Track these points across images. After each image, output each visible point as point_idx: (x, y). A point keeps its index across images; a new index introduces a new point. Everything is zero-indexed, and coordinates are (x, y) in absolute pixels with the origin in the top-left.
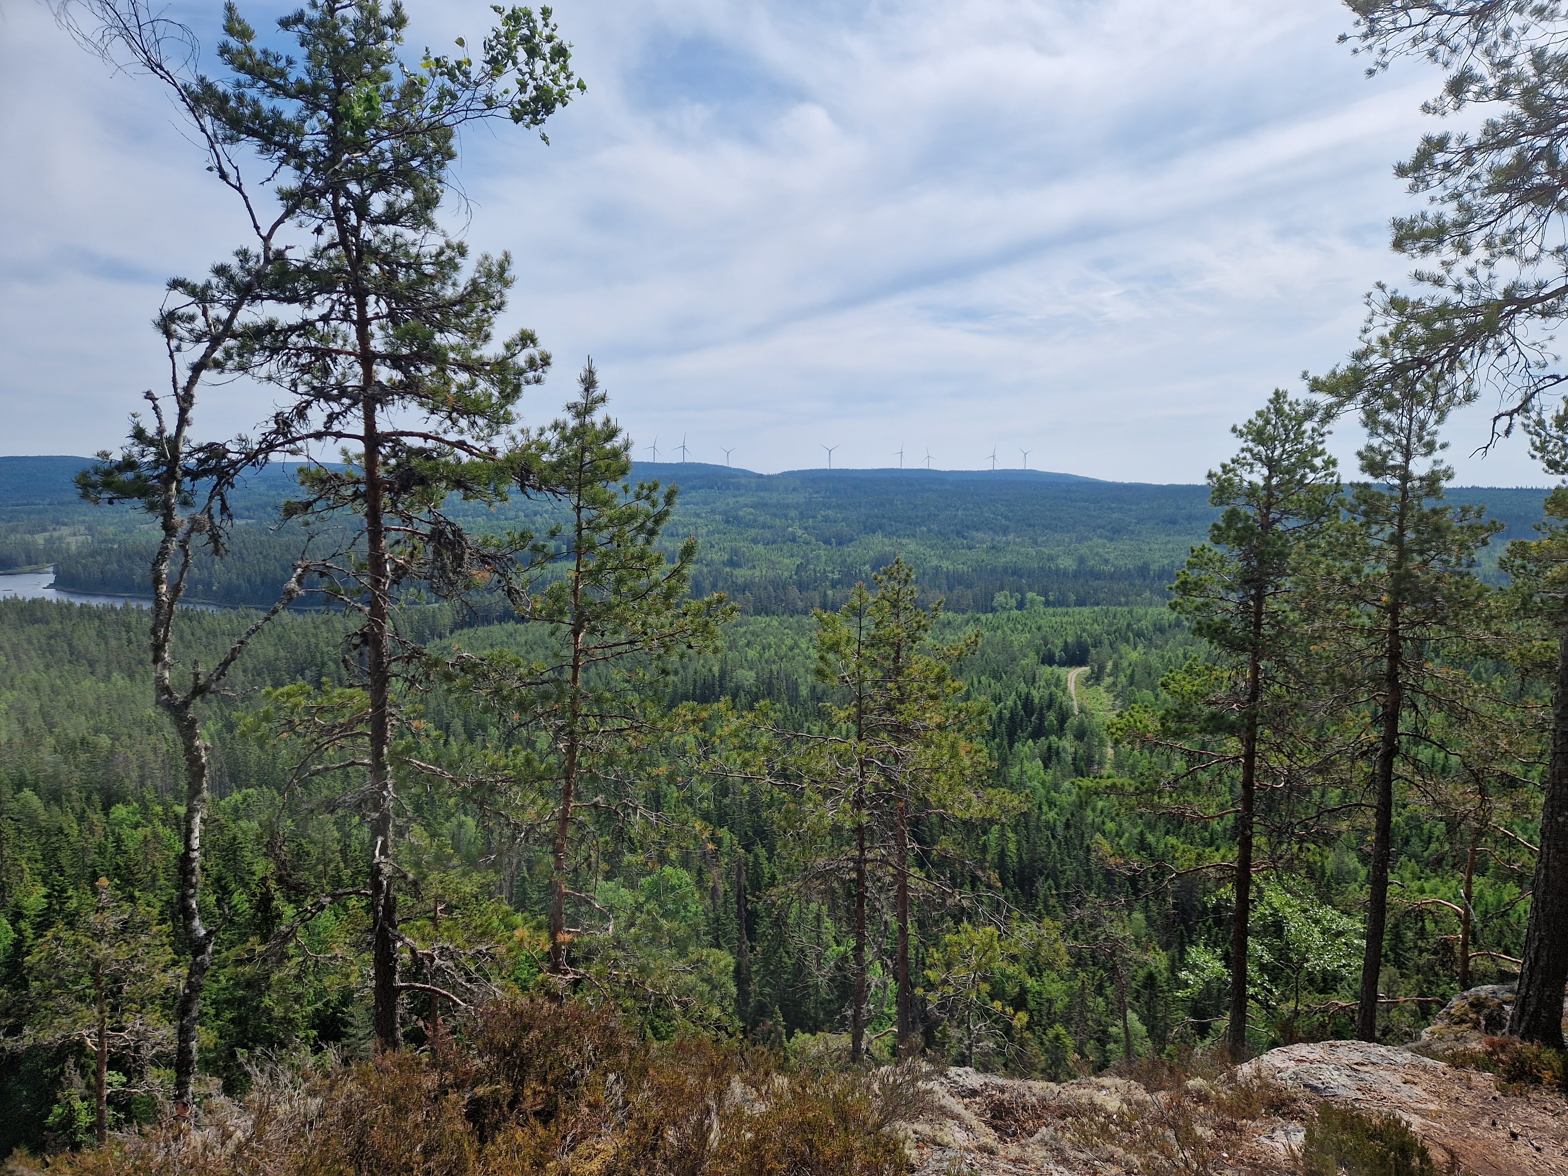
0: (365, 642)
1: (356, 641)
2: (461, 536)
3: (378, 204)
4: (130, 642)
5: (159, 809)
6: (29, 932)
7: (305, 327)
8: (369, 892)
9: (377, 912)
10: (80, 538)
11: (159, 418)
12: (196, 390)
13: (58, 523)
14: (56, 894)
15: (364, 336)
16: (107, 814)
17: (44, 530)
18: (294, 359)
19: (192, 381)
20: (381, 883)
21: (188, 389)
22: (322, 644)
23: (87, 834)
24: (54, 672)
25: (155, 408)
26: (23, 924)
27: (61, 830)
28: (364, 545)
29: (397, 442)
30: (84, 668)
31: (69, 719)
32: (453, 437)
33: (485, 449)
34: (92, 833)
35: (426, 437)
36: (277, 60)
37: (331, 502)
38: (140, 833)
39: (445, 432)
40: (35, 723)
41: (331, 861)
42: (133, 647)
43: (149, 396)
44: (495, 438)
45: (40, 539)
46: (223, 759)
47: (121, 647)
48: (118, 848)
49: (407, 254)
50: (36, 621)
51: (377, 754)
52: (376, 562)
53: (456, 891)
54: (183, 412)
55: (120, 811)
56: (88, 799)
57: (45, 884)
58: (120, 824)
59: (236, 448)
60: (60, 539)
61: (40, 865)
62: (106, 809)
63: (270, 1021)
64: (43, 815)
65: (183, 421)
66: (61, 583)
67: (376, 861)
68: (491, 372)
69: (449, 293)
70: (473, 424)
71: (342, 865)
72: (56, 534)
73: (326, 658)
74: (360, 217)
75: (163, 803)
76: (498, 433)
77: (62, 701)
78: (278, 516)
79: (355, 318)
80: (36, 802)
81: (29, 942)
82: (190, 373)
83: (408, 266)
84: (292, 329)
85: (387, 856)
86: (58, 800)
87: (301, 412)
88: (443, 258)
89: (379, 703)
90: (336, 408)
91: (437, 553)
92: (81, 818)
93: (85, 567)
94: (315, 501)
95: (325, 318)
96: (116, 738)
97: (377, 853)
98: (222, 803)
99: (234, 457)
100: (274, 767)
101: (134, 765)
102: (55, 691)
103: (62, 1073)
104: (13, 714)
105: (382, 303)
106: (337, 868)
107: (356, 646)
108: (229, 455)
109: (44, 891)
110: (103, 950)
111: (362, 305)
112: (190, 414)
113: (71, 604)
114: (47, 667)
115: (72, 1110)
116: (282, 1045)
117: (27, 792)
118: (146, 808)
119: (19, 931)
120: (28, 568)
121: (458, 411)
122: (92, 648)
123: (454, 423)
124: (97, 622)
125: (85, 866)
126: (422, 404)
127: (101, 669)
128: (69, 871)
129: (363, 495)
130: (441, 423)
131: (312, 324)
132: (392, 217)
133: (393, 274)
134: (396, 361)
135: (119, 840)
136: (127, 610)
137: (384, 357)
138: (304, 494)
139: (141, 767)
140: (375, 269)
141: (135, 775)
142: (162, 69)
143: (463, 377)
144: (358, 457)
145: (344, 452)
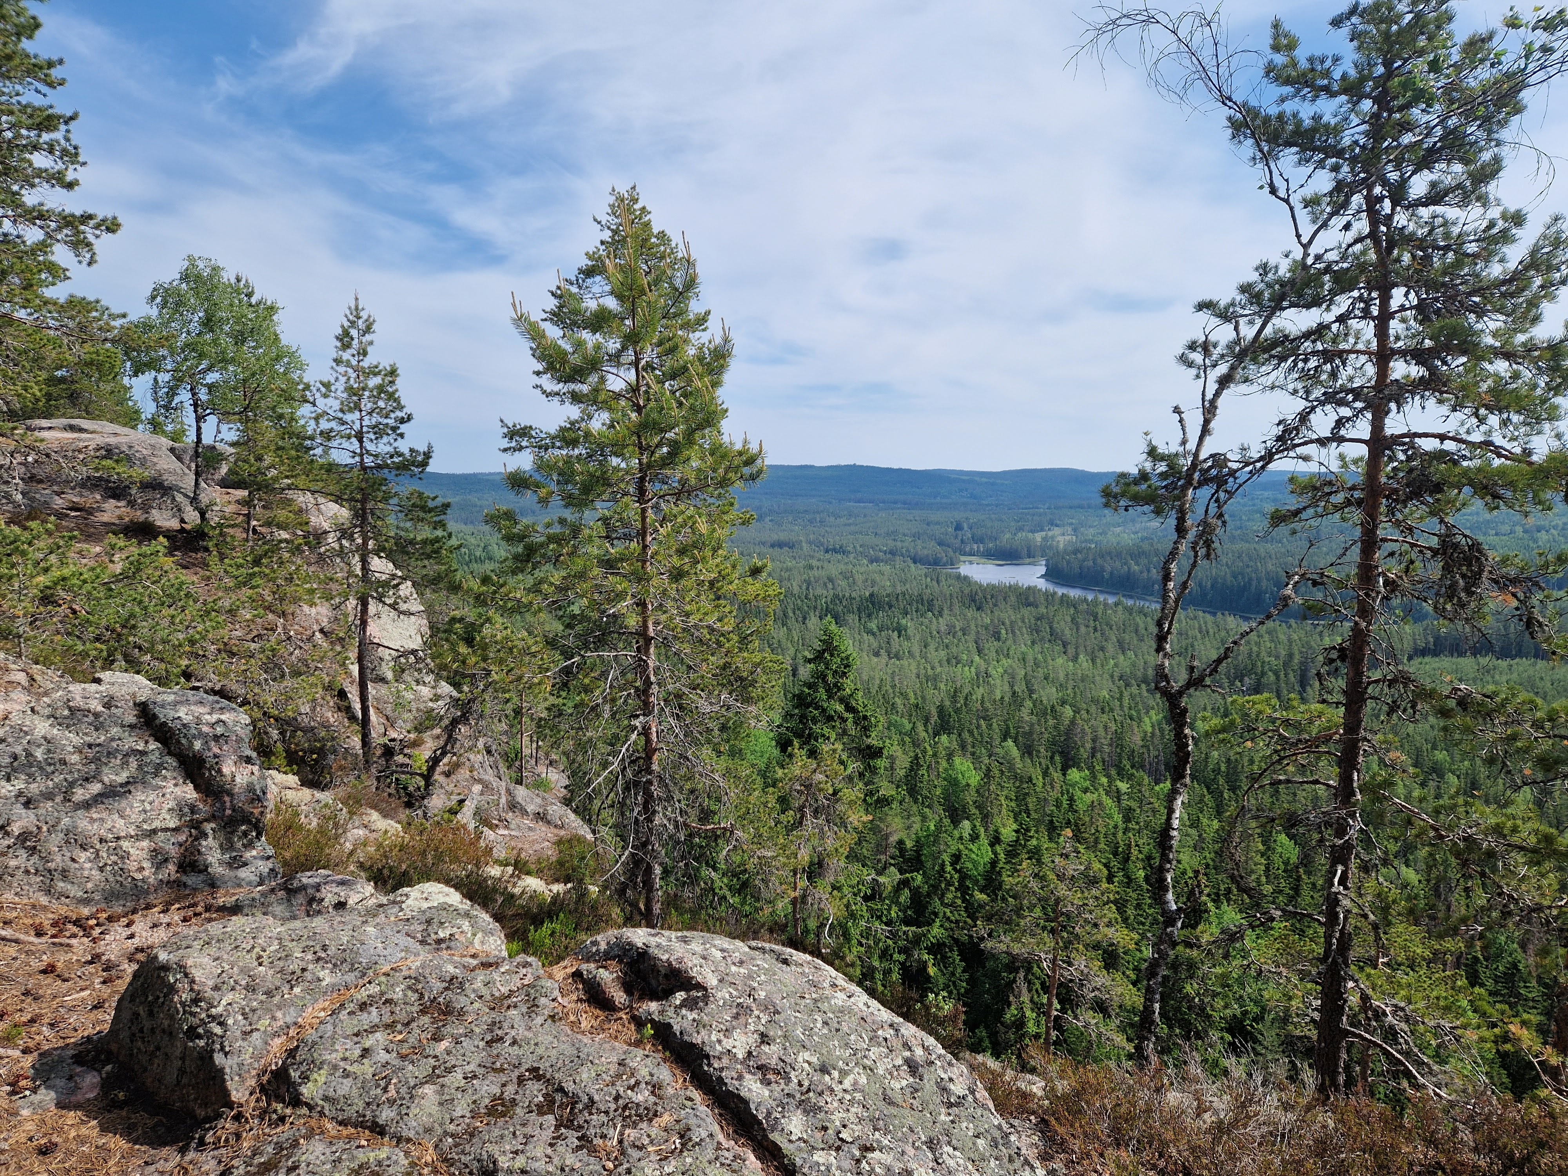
0: (1343, 657)
1: (1334, 655)
2: (1480, 551)
3: (1419, 185)
4: (1095, 630)
5: (1104, 780)
6: (1002, 856)
7: (1320, 331)
8: (1323, 920)
9: (1331, 945)
10: (1067, 538)
11: (1183, 430)
12: (1220, 402)
13: (1052, 523)
14: (1022, 831)
15: (1382, 332)
16: (1064, 775)
17: (1042, 530)
18: (1300, 365)
19: (1217, 394)
20: (1337, 913)
21: (1213, 402)
22: (1263, 654)
23: (1048, 787)
24: (1037, 648)
25: (1181, 421)
26: (998, 848)
27: (1030, 779)
28: (1355, 554)
29: (1412, 446)
30: (1059, 648)
31: (1044, 688)
32: (1477, 437)
33: (1518, 450)
34: (1053, 787)
35: (1442, 437)
36: (1322, 62)
37: (1320, 510)
38: (1089, 797)
39: (1468, 432)
40: (1020, 687)
41: (1252, 872)
42: (1098, 634)
43: (1177, 410)
44: (1535, 438)
45: (1038, 537)
46: (1161, 747)
47: (1088, 633)
48: (1071, 806)
49: (1447, 235)
50: (1029, 605)
51: (1345, 780)
52: (1367, 573)
53: (1405, 948)
54: (1207, 422)
55: (1074, 774)
56: (1052, 758)
57: (1016, 820)
58: (1073, 785)
59: (1238, 457)
60: (1053, 537)
61: (1013, 804)
62: (1064, 770)
63: (1190, 1008)
64: (1019, 765)
65: (1205, 431)
66: (1052, 574)
67: (1334, 890)
68: (1539, 358)
69: (1496, 270)
70: (1505, 423)
71: (1263, 879)
72: (1050, 534)
73: (1266, 668)
74: (1395, 204)
75: (1108, 776)
76: (1539, 433)
77: (1040, 673)
78: (1266, 523)
79: (1375, 313)
80: (1015, 752)
81: (1001, 865)
82: (1216, 386)
83: (1447, 248)
84: (1307, 335)
85: (1346, 888)
86: (1030, 754)
87: (1304, 417)
88: (1495, 231)
89: (1353, 724)
90: (1345, 412)
91: (1446, 568)
92: (1045, 773)
93: (1068, 562)
94: (1305, 508)
95: (1341, 319)
96: (1077, 711)
97: (1336, 880)
98: (1157, 788)
99: (1235, 466)
100: (1206, 766)
101: (1088, 738)
102: (1037, 664)
103: (1014, 981)
104: (1006, 677)
105: (1412, 295)
106: (1258, 880)
107: (1332, 661)
108: (1230, 464)
109: (1015, 826)
110: (1062, 890)
111: (1385, 299)
112: (1212, 425)
113: (1055, 593)
114: (1033, 643)
115: (1023, 1016)
116: (1198, 1036)
117: (1010, 743)
118: (1095, 777)
119: (995, 853)
120: (1028, 560)
121: (1487, 407)
122: (1067, 632)
123: (1482, 421)
124: (1072, 611)
125: (1045, 814)
126: (1440, 402)
127: (1071, 650)
128: (1034, 815)
129: (1359, 503)
130: (1462, 424)
131: (1328, 327)
132: (1436, 196)
133: (1428, 258)
134: (1418, 355)
135: (1071, 799)
136: (1095, 602)
137: (1403, 353)
138: (1293, 503)
139: (1094, 740)
140: (1406, 258)
141: (1088, 746)
142: (1230, 100)
143: (1501, 367)
144: (1355, 462)
145: (1342, 457)
